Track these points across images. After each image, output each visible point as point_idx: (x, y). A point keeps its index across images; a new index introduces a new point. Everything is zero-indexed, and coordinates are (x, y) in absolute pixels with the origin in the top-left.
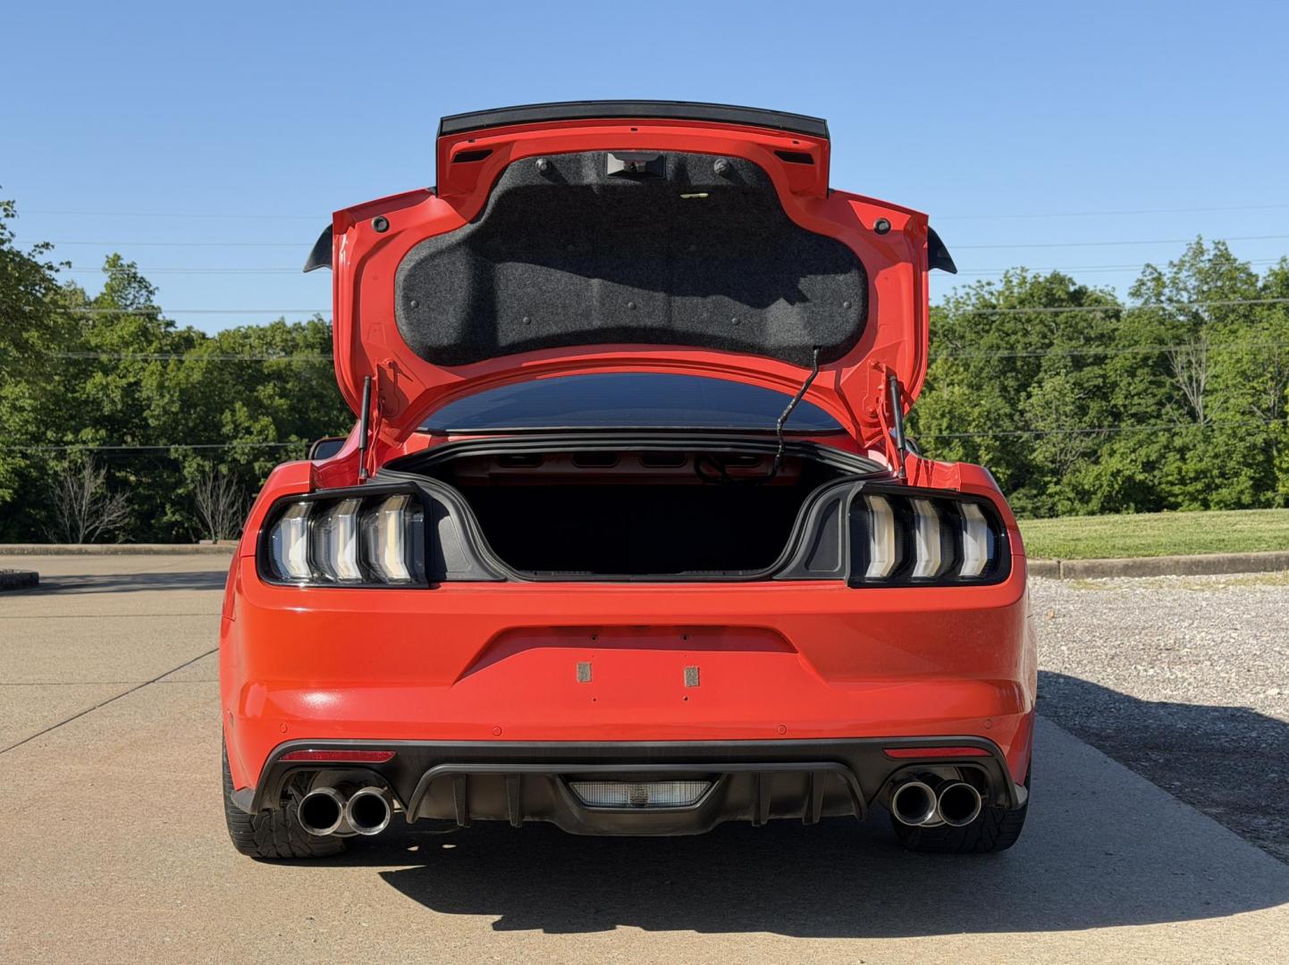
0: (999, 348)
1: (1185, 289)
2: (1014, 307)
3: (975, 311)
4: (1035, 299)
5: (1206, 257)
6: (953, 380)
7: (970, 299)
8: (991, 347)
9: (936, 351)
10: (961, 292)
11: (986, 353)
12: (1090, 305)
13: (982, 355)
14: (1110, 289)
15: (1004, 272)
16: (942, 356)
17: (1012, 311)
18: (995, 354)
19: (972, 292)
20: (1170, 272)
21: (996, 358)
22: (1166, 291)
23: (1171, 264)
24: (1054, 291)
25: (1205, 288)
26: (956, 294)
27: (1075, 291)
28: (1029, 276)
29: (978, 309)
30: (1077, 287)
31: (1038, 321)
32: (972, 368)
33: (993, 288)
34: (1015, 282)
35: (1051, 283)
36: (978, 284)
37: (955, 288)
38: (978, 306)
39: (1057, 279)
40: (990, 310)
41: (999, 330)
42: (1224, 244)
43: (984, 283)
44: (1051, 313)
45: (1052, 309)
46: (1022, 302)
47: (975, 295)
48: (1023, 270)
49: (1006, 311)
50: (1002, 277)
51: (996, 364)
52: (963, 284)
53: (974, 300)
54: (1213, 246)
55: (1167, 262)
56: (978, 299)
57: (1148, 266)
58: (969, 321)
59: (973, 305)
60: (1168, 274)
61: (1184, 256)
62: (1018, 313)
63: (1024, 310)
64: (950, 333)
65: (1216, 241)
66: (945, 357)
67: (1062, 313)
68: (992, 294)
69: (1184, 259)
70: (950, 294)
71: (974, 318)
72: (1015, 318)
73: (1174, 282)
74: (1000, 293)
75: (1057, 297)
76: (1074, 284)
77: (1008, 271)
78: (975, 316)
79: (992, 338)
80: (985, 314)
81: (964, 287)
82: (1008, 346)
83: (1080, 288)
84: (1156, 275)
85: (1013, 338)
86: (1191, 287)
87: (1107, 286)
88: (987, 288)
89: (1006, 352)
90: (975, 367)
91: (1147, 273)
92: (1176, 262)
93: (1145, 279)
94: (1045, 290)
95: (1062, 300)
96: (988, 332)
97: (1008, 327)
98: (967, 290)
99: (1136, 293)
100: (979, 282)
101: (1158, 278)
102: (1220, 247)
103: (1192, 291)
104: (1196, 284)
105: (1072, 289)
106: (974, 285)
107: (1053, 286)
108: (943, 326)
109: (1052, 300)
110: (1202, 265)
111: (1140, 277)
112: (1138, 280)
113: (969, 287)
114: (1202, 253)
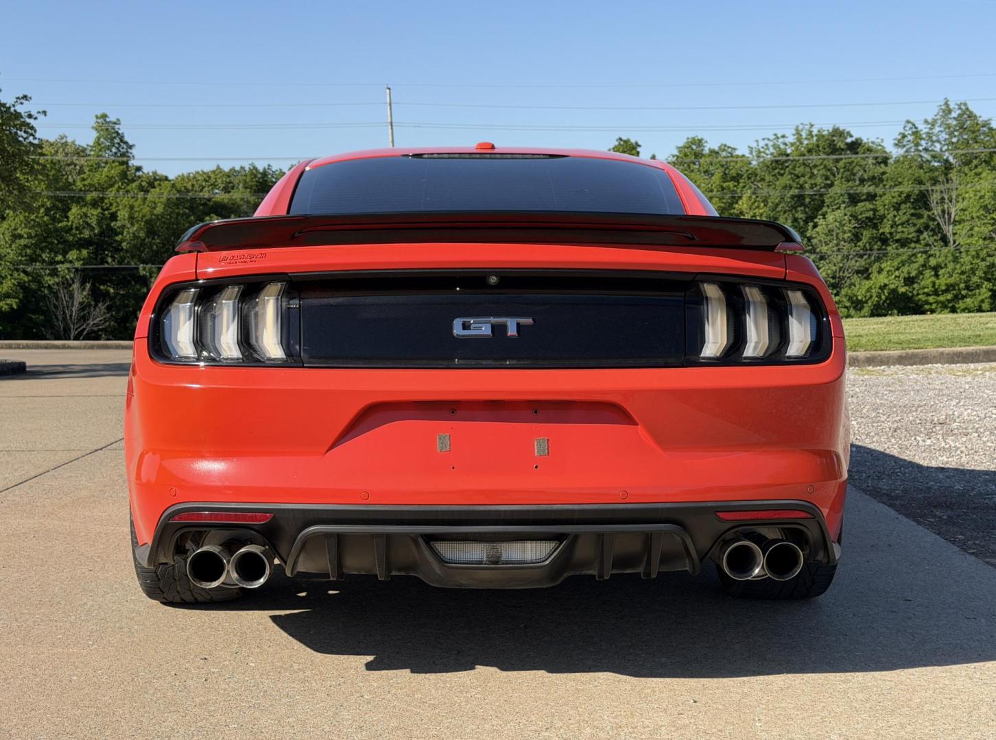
0: (791, 187)
1: (938, 141)
2: (804, 155)
3: (773, 158)
4: (820, 148)
5: (954, 115)
6: (755, 213)
7: (768, 149)
8: (785, 187)
9: (742, 191)
10: (762, 144)
11: (780, 192)
12: (864, 153)
13: (778, 193)
14: (879, 141)
15: (795, 127)
16: (746, 195)
17: (802, 158)
18: (788, 192)
19: (770, 143)
20: (926, 128)
21: (789, 195)
22: (923, 142)
23: (926, 122)
24: (836, 142)
25: (954, 140)
26: (758, 145)
27: (852, 142)
28: (815, 132)
29: (775, 157)
30: (853, 139)
31: (822, 167)
32: (770, 204)
33: (787, 141)
34: (804, 135)
35: (833, 136)
36: (774, 137)
37: (757, 141)
38: (775, 154)
39: (838, 133)
40: (784, 158)
41: (791, 173)
42: (965, 104)
43: (779, 136)
44: (833, 160)
45: (834, 157)
46: (810, 151)
47: (773, 146)
48: (812, 126)
49: (797, 158)
50: (794, 132)
51: (789, 200)
52: (763, 137)
53: (772, 150)
54: (957, 107)
55: (923, 119)
56: (775, 148)
57: (908, 122)
58: (768, 167)
59: (772, 154)
60: (923, 129)
61: (936, 116)
62: (807, 160)
63: (811, 157)
64: (753, 175)
65: (959, 103)
66: (749, 195)
67: (841, 159)
68: (785, 144)
69: (935, 118)
70: (754, 145)
71: (771, 164)
72: (804, 164)
73: (929, 135)
74: (792, 144)
75: (838, 147)
76: (851, 136)
77: (797, 127)
78: (772, 162)
79: (785, 180)
80: (780, 161)
81: (764, 139)
82: (799, 186)
83: (857, 140)
84: (914, 130)
85: (802, 179)
86: (942, 139)
87: (878, 138)
88: (781, 140)
89: (797, 191)
90: (772, 203)
91: (907, 128)
92: (930, 120)
93: (906, 133)
94: (828, 142)
95: (842, 150)
96: (782, 175)
97: (799, 170)
98: (766, 142)
99: (898, 144)
100: (775, 135)
101: (916, 133)
102: (963, 107)
103: (943, 143)
104: (947, 137)
105: (849, 140)
106: (772, 137)
107: (835, 138)
108: (747, 171)
109: (834, 149)
110: (950, 121)
111: (902, 131)
112: (900, 133)
113: (768, 139)
114: (950, 111)
